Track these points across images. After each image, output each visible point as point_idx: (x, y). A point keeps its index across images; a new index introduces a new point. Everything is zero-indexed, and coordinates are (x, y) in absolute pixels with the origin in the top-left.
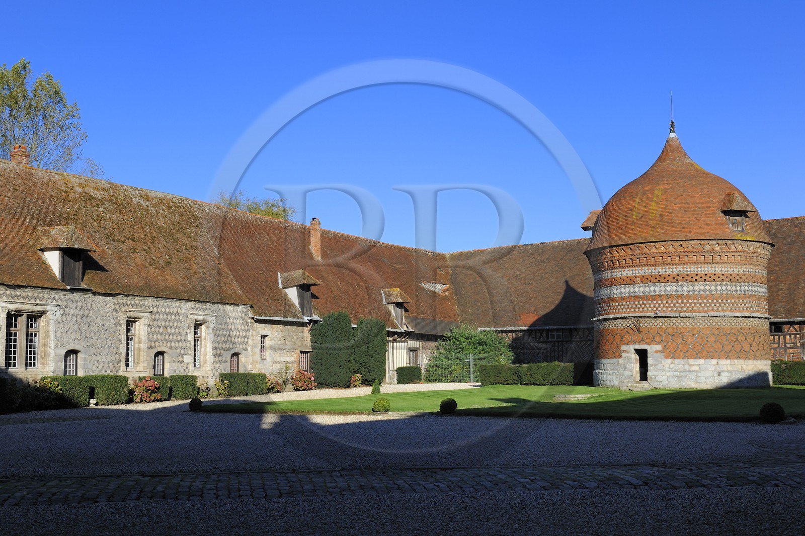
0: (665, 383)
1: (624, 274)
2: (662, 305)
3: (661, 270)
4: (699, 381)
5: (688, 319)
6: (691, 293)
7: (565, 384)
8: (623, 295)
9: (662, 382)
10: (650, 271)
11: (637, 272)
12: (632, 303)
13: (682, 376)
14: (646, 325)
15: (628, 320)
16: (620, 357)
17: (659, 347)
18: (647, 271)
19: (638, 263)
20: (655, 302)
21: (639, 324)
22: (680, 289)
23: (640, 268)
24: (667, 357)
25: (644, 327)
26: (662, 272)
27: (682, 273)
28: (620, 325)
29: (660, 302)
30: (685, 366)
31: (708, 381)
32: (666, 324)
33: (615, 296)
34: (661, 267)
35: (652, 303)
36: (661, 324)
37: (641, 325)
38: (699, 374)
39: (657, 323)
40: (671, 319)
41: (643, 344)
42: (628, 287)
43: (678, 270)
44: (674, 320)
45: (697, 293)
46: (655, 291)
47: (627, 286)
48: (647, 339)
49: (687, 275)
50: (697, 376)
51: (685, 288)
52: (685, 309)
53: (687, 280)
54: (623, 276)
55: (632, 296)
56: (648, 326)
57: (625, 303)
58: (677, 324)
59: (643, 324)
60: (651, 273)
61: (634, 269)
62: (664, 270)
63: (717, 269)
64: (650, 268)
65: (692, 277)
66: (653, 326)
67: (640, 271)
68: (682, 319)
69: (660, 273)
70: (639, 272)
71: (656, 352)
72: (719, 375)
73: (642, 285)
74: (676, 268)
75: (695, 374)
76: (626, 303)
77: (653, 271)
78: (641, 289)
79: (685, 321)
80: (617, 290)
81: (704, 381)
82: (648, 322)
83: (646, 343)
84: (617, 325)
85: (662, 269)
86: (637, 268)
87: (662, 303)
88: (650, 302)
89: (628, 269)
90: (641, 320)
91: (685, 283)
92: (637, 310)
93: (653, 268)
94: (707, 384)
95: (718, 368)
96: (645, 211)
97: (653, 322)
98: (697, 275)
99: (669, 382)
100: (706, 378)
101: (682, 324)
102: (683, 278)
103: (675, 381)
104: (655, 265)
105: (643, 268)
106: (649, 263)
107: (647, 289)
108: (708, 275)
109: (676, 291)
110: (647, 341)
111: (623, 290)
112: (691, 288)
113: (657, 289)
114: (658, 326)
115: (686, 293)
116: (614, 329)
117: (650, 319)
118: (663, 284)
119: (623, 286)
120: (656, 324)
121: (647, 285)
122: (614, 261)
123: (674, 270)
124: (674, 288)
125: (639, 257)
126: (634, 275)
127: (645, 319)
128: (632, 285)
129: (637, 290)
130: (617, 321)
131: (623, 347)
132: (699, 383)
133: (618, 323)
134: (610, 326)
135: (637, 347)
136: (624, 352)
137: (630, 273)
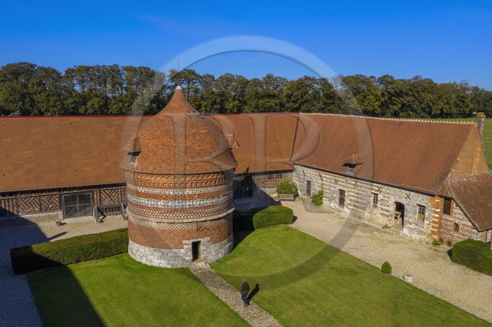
8: (184, 207)
10: (204, 191)
12: (192, 212)
13: (220, 253)
14: (201, 226)
15: (189, 224)
17: (209, 239)
19: (197, 186)
20: (207, 210)
21: (197, 226)
24: (212, 243)
27: (220, 189)
28: (182, 227)
45: (225, 200)
47: (188, 201)
54: (184, 194)
55: (191, 208)
61: (194, 190)
62: (212, 189)
67: (198, 191)
69: (210, 192)
71: (206, 242)
73: (198, 200)
74: (218, 187)
76: (187, 212)
78: (198, 203)
80: (179, 203)
84: (179, 227)
88: (204, 211)
89: (189, 190)
90: (198, 223)
92: (195, 216)
93: (206, 188)
103: (217, 257)
105: (200, 189)
110: (201, 236)
111: (184, 204)
113: (208, 202)
115: (221, 202)
116: (176, 229)
118: (211, 199)
119: (184, 201)
121: (202, 200)
126: (193, 193)
127: (201, 222)
128: (191, 201)
129: (195, 203)
130: (179, 224)
131: (185, 242)
134: (172, 227)
135: (195, 240)
136: (186, 244)
137: (190, 192)
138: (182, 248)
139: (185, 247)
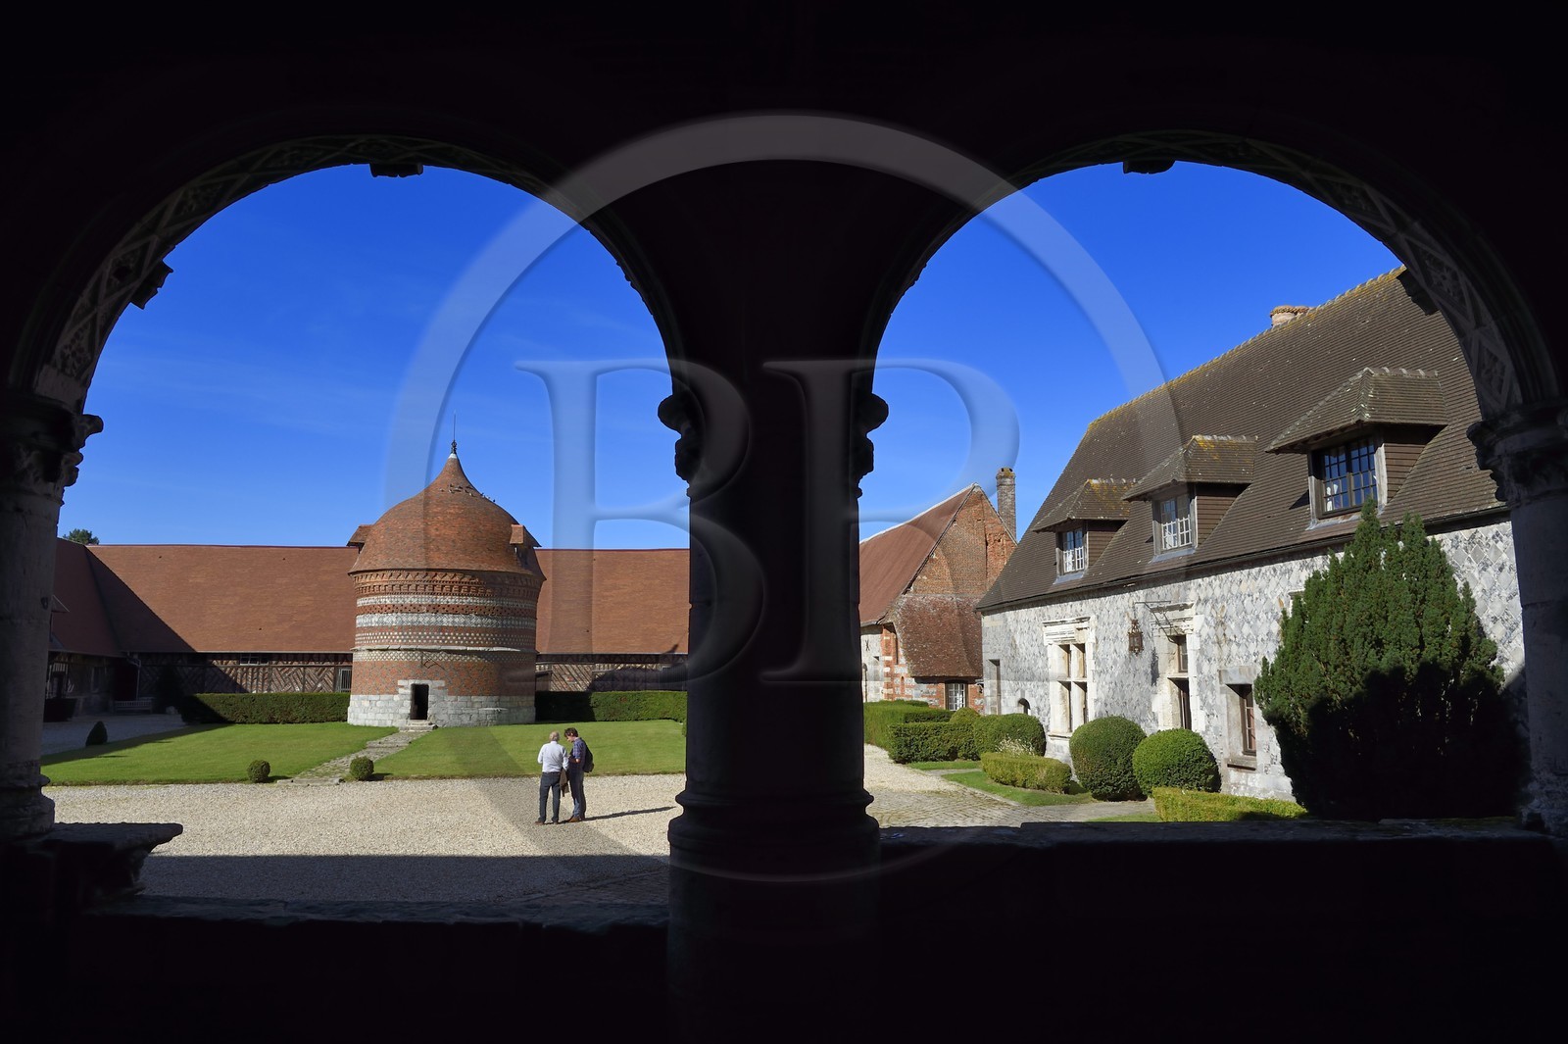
0: (446, 721)
1: (408, 601)
4: (480, 719)
5: (474, 654)
8: (404, 624)
9: (442, 720)
10: (438, 600)
12: (415, 633)
15: (409, 653)
17: (443, 683)
18: (434, 600)
19: (426, 591)
20: (441, 634)
21: (421, 657)
22: (468, 621)
23: (426, 597)
24: (450, 693)
25: (427, 660)
27: (471, 604)
28: (398, 657)
29: (446, 634)
30: (468, 703)
33: (394, 624)
34: (450, 597)
35: (438, 635)
36: (446, 658)
37: (424, 658)
38: (481, 712)
40: (458, 653)
41: (425, 679)
43: (468, 601)
44: (461, 654)
45: (484, 626)
46: (442, 622)
47: (410, 614)
48: (430, 673)
49: (477, 607)
50: (479, 714)
51: (473, 621)
52: (472, 642)
53: (476, 612)
54: (405, 603)
55: (415, 626)
56: (432, 660)
58: (463, 659)
59: (427, 657)
61: (420, 597)
62: (453, 600)
63: (504, 603)
64: (438, 597)
65: (481, 610)
66: (438, 660)
67: (426, 600)
68: (469, 653)
69: (449, 603)
71: (439, 688)
73: (427, 614)
74: (466, 599)
75: (477, 711)
76: (407, 633)
77: (442, 600)
78: (427, 619)
80: (396, 618)
82: (432, 655)
83: (428, 679)
84: (393, 657)
86: (423, 596)
87: (449, 635)
88: (436, 633)
89: (413, 596)
90: (424, 652)
91: (474, 616)
92: (420, 641)
93: (442, 597)
97: (438, 655)
98: (486, 607)
99: (450, 721)
102: (472, 610)
103: (457, 719)
104: (444, 594)
105: (431, 597)
106: (438, 592)
107: (433, 620)
110: (429, 676)
111: (404, 619)
112: (479, 621)
113: (445, 620)
114: (443, 660)
115: (474, 626)
116: (389, 661)
117: (435, 653)
118: (451, 615)
119: (405, 614)
120: (440, 658)
121: (433, 615)
123: (464, 601)
125: (428, 583)
126: (419, 603)
127: (429, 652)
129: (421, 619)
130: (394, 653)
131: (400, 682)
133: (396, 655)
135: (417, 682)
136: (402, 687)
137: (415, 601)
138: (396, 693)
139: (401, 691)
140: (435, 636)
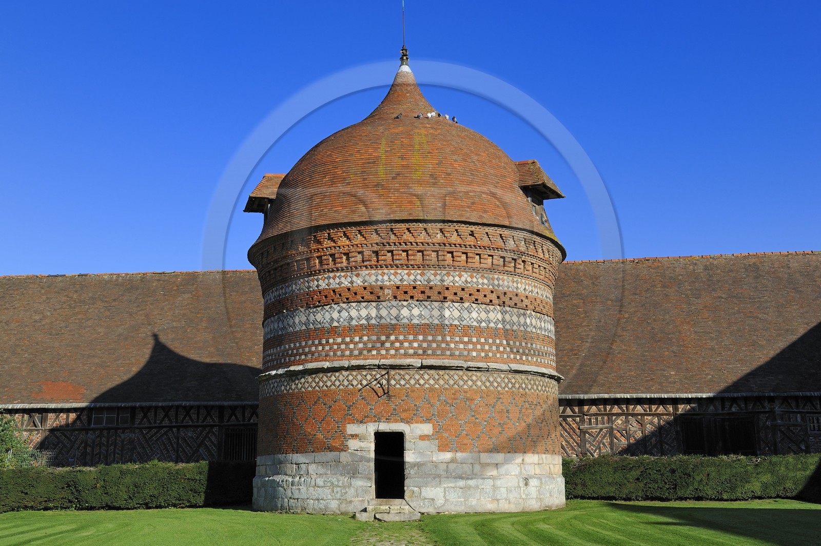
0: (440, 501)
1: (358, 281)
2: (434, 345)
3: (433, 278)
4: (498, 497)
5: (479, 374)
6: (483, 324)
7: (175, 506)
8: (354, 323)
9: (433, 500)
10: (412, 277)
11: (386, 278)
12: (374, 338)
13: (469, 488)
14: (403, 382)
15: (364, 373)
16: (343, 448)
17: (427, 429)
18: (406, 277)
19: (389, 261)
20: (421, 338)
21: (388, 381)
22: (465, 314)
23: (392, 271)
24: (442, 448)
25: (398, 386)
26: (435, 281)
27: (469, 285)
28: (346, 383)
29: (430, 338)
30: (474, 466)
31: (511, 496)
32: (441, 382)
33: (335, 324)
34: (433, 272)
35: (415, 340)
36: (432, 382)
37: (393, 382)
38: (498, 483)
39: (424, 379)
40: (452, 372)
41: (396, 421)
42: (366, 307)
43: (463, 279)
44: (456, 375)
45: (492, 325)
46: (420, 316)
47: (364, 304)
48: (405, 411)
49: (478, 291)
50: (495, 487)
51: (474, 315)
52: (474, 354)
53: (477, 300)
54: (355, 284)
55: (373, 325)
56: (408, 386)
57: (357, 339)
58: (461, 383)
59: (398, 381)
60: (415, 281)
61: (380, 272)
62: (439, 277)
63: (519, 285)
64: (412, 272)
65: (485, 296)
66: (417, 386)
67: (392, 277)
68: (470, 373)
69: (432, 283)
70: (389, 278)
71: (423, 438)
72: (526, 484)
73: (394, 303)
74: (460, 276)
75: (491, 482)
76: (361, 338)
77: (419, 277)
78: (394, 312)
79: (474, 378)
80: (339, 312)
81: (505, 496)
82: (407, 377)
83: (402, 420)
84: (337, 383)
85: (435, 275)
86: (386, 271)
87: (434, 341)
88: (411, 337)
89: (367, 272)
90: (392, 372)
91: (474, 305)
92: (383, 352)
93: (419, 272)
94: (509, 503)
95: (523, 471)
96: (403, 166)
97: (417, 377)
98: (492, 292)
99: (446, 500)
100: (509, 490)
101: (470, 383)
102: (470, 295)
103: (459, 497)
104: (423, 266)
105: (399, 271)
106: (412, 262)
107: (405, 312)
108: (509, 295)
109: (461, 319)
110: (403, 415)
111: (354, 313)
112: (483, 315)
114: (427, 386)
115: (475, 324)
116: (329, 390)
117: (411, 372)
118: (436, 304)
119: (354, 304)
120: (422, 382)
121: (405, 303)
122: (337, 256)
123: (457, 279)
124: (456, 314)
125: (393, 248)
126: (379, 283)
127: (402, 372)
128: (374, 304)
129: (384, 313)
130: (337, 374)
131: (351, 429)
132: (498, 500)
133: (341, 378)
134: (321, 384)
135: (385, 427)
136: (353, 436)
137: (371, 280)
139: (355, 444)
140: (410, 342)
